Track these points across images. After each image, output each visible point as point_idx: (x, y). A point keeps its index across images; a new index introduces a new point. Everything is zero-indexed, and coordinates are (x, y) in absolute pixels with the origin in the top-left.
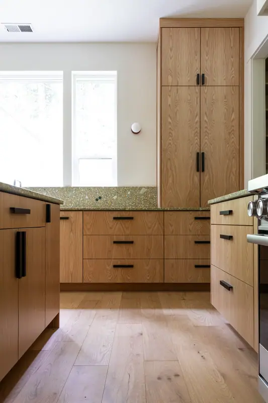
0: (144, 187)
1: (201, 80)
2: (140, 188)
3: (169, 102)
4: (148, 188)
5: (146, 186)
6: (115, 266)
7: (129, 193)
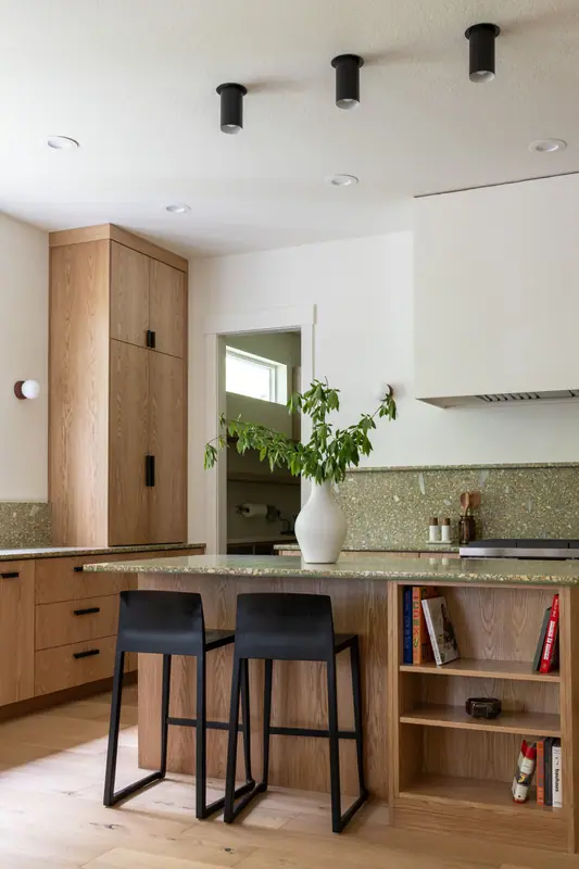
0: (36, 504)
1: (151, 339)
2: (30, 505)
3: (119, 368)
4: (40, 504)
5: (38, 502)
6: (77, 656)
7: (15, 514)
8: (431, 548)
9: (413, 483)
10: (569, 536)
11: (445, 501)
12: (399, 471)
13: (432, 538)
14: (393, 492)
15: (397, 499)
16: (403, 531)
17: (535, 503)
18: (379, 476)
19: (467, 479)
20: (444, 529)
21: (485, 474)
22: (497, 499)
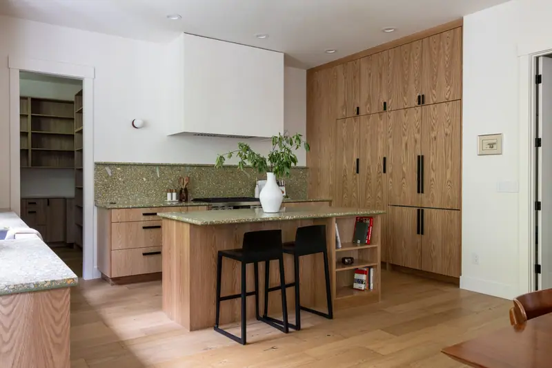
8: (169, 204)
9: (154, 172)
10: (221, 196)
11: (170, 181)
12: (147, 165)
13: (169, 198)
14: (142, 176)
15: (145, 179)
16: (148, 196)
17: (209, 182)
18: (135, 167)
19: (180, 170)
20: (174, 194)
21: (188, 168)
22: (193, 180)
